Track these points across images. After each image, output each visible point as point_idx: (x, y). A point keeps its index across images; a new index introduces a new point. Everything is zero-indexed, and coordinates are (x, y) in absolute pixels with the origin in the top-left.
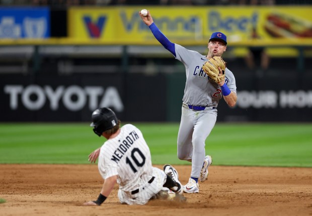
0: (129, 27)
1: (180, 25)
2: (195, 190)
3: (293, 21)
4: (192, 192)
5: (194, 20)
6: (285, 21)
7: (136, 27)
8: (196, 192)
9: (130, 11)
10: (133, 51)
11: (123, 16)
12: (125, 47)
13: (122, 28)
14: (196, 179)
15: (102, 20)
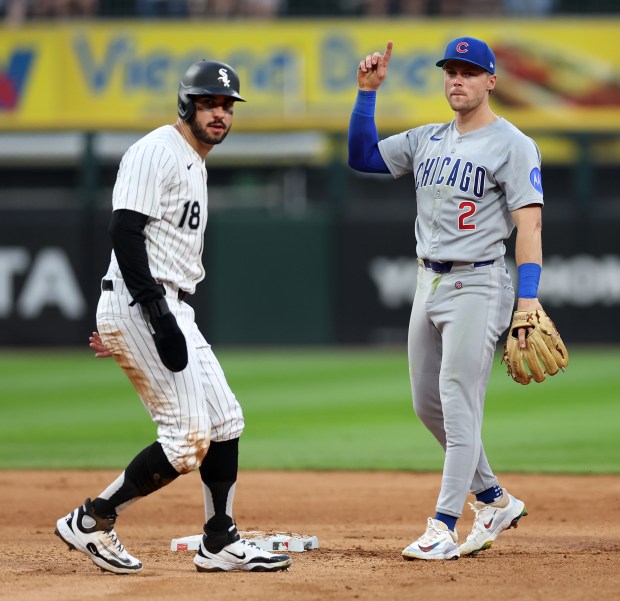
0: (99, 81)
3: (559, 63)
4: (439, 557)
5: (281, 60)
6: (537, 64)
7: (117, 79)
9: (100, 36)
11: (82, 50)
13: (78, 82)
15: (23, 62)
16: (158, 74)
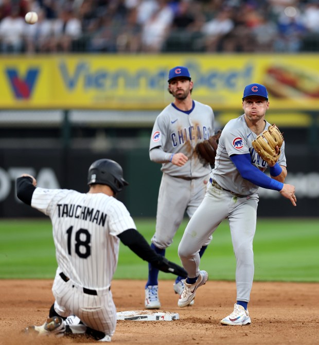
0: (71, 84)
1: (143, 82)
2: (244, 321)
3: (302, 76)
4: (241, 324)
5: (163, 74)
6: (291, 77)
7: (80, 83)
8: (246, 323)
9: (72, 62)
10: (77, 117)
11: (63, 69)
12: (66, 112)
13: (61, 84)
14: (243, 304)
15: (33, 75)
16: (101, 81)
